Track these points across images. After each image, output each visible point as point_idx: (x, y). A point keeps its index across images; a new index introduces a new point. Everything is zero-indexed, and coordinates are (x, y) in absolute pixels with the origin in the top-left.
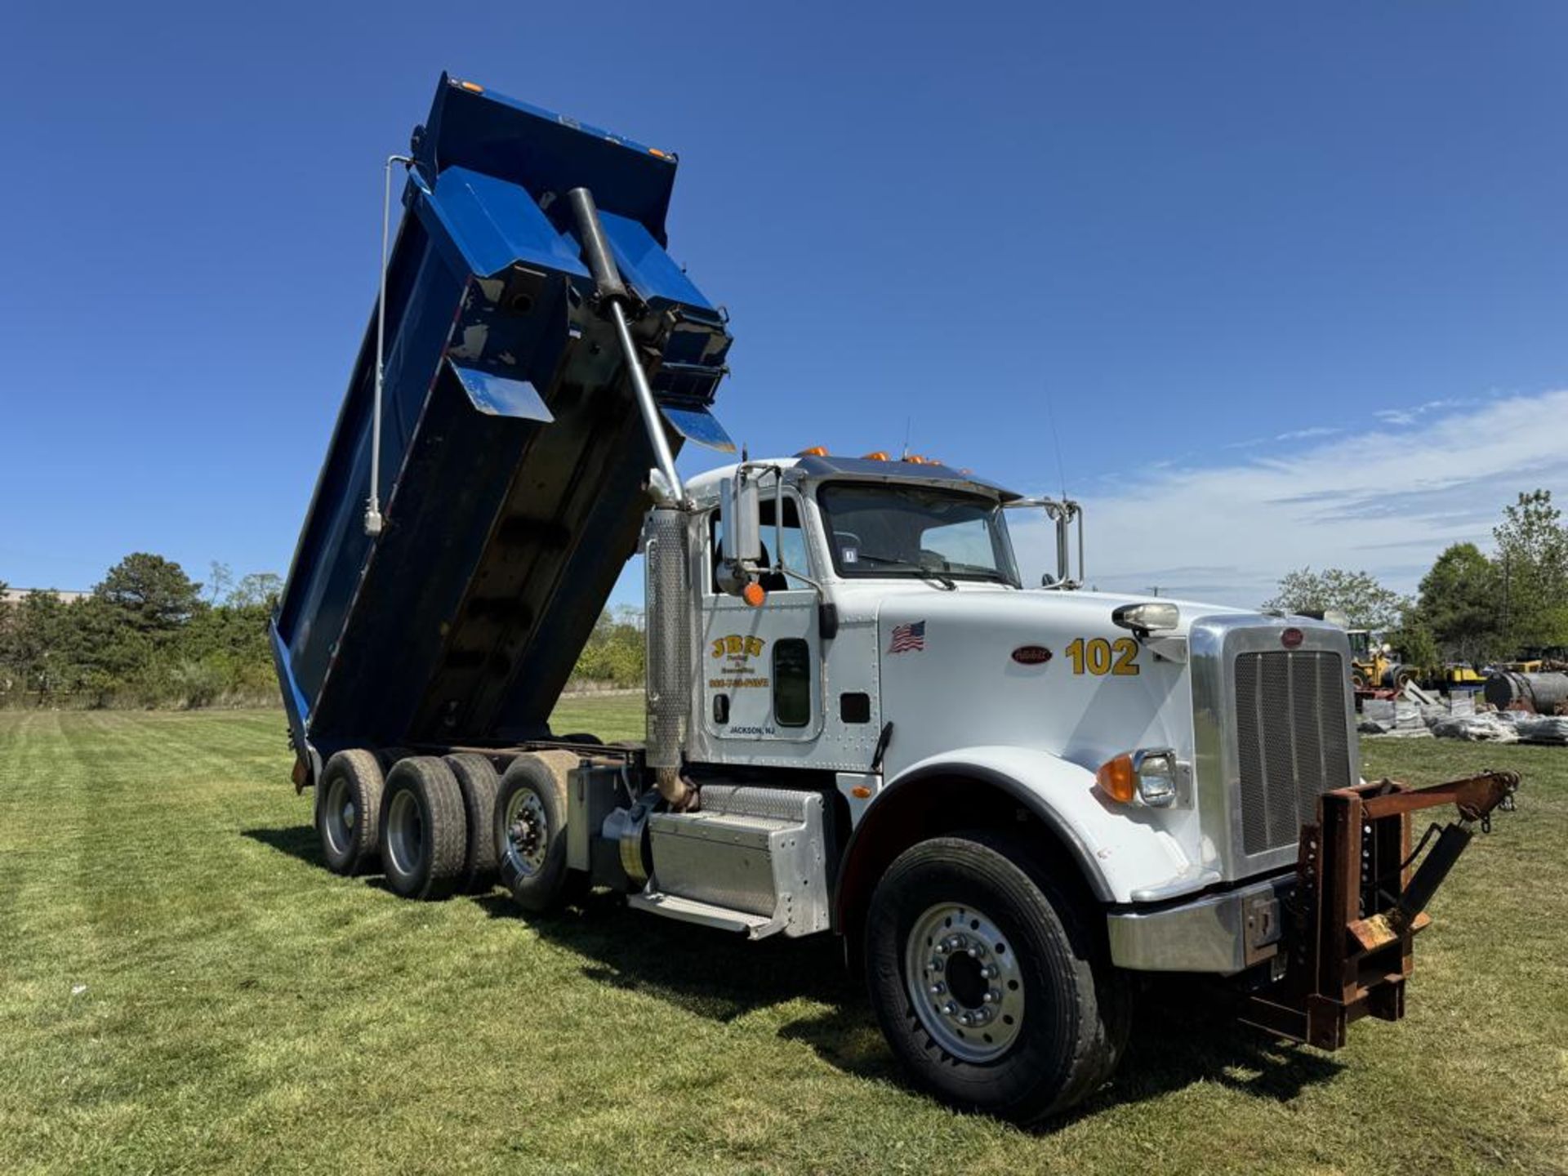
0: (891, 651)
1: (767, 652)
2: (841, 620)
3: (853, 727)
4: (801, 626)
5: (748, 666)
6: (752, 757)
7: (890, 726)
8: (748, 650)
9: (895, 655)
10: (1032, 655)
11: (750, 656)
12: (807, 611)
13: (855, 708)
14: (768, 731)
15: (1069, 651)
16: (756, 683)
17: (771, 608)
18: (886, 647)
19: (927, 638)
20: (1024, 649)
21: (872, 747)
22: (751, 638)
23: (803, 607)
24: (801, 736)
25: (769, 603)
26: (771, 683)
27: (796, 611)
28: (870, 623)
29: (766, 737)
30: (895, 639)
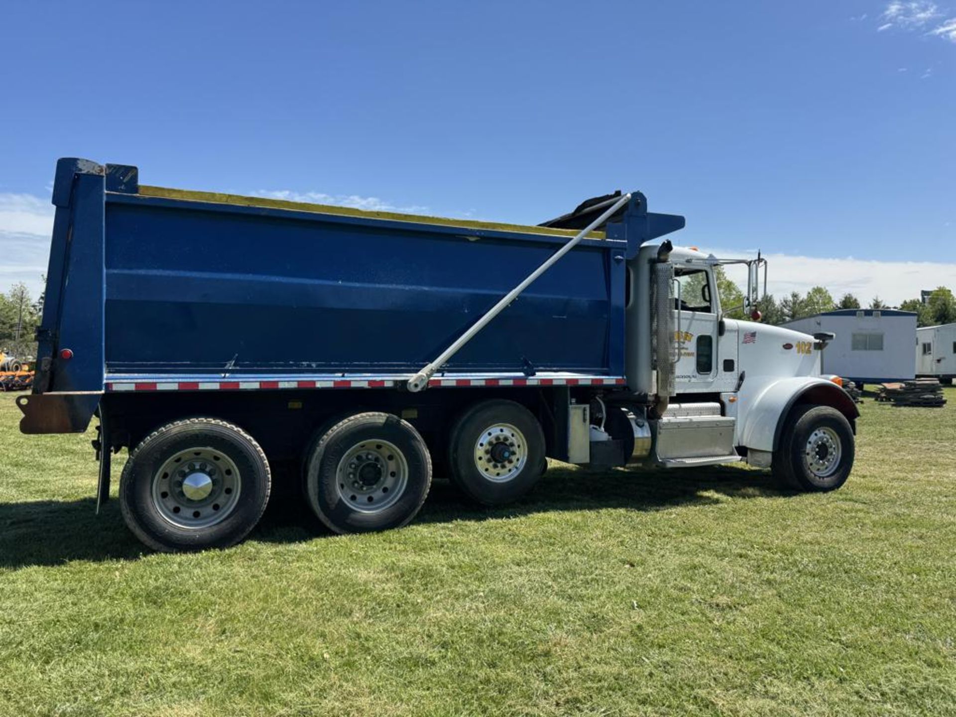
0: (743, 343)
1: (694, 340)
2: (726, 329)
3: (728, 373)
4: (709, 330)
5: (685, 346)
6: (685, 389)
7: (744, 372)
8: (685, 339)
9: (744, 344)
10: (788, 347)
11: (686, 342)
12: (712, 323)
13: (729, 365)
14: (693, 376)
15: (797, 346)
16: (689, 354)
17: (697, 320)
18: (740, 342)
19: (756, 338)
20: (787, 345)
21: (735, 382)
22: (687, 333)
23: (711, 321)
24: (707, 378)
25: (696, 317)
26: (695, 354)
27: (708, 323)
28: (735, 331)
29: (693, 380)
30: (745, 338)
